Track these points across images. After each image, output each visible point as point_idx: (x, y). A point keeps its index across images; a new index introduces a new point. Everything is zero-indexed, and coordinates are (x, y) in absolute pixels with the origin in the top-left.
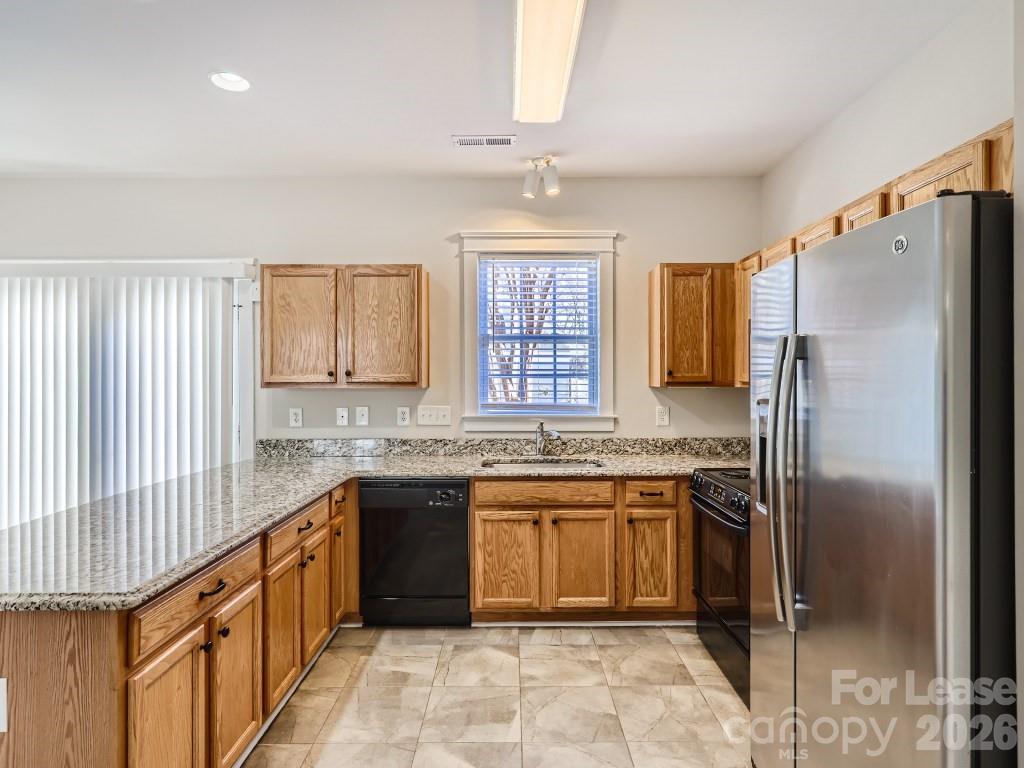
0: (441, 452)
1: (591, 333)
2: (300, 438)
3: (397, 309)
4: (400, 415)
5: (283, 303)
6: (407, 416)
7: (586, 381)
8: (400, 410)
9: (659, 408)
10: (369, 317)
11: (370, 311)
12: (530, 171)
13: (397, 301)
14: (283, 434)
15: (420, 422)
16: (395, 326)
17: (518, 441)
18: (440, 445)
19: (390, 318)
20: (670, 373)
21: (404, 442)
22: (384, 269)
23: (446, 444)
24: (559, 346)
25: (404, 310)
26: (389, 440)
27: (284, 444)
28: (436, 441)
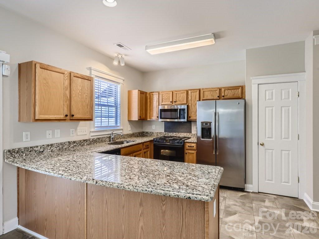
0: (86, 144)
1: (115, 105)
2: (31, 146)
3: (87, 92)
4: (71, 132)
5: (45, 82)
6: (74, 132)
7: (114, 119)
8: (71, 130)
9: (129, 126)
10: (78, 94)
11: (78, 91)
12: (116, 56)
13: (87, 89)
14: (22, 145)
15: (78, 134)
16: (86, 98)
17: (105, 137)
18: (85, 141)
19: (85, 95)
20: (140, 117)
21: (74, 142)
22: (84, 76)
23: (87, 141)
24: (109, 108)
25: (89, 93)
26: (69, 142)
27: (23, 150)
28: (84, 140)
